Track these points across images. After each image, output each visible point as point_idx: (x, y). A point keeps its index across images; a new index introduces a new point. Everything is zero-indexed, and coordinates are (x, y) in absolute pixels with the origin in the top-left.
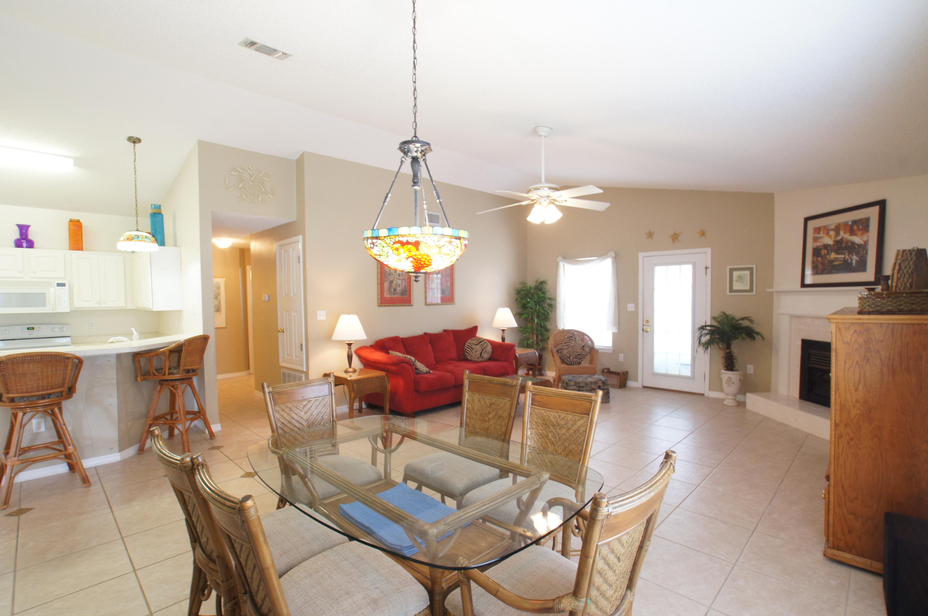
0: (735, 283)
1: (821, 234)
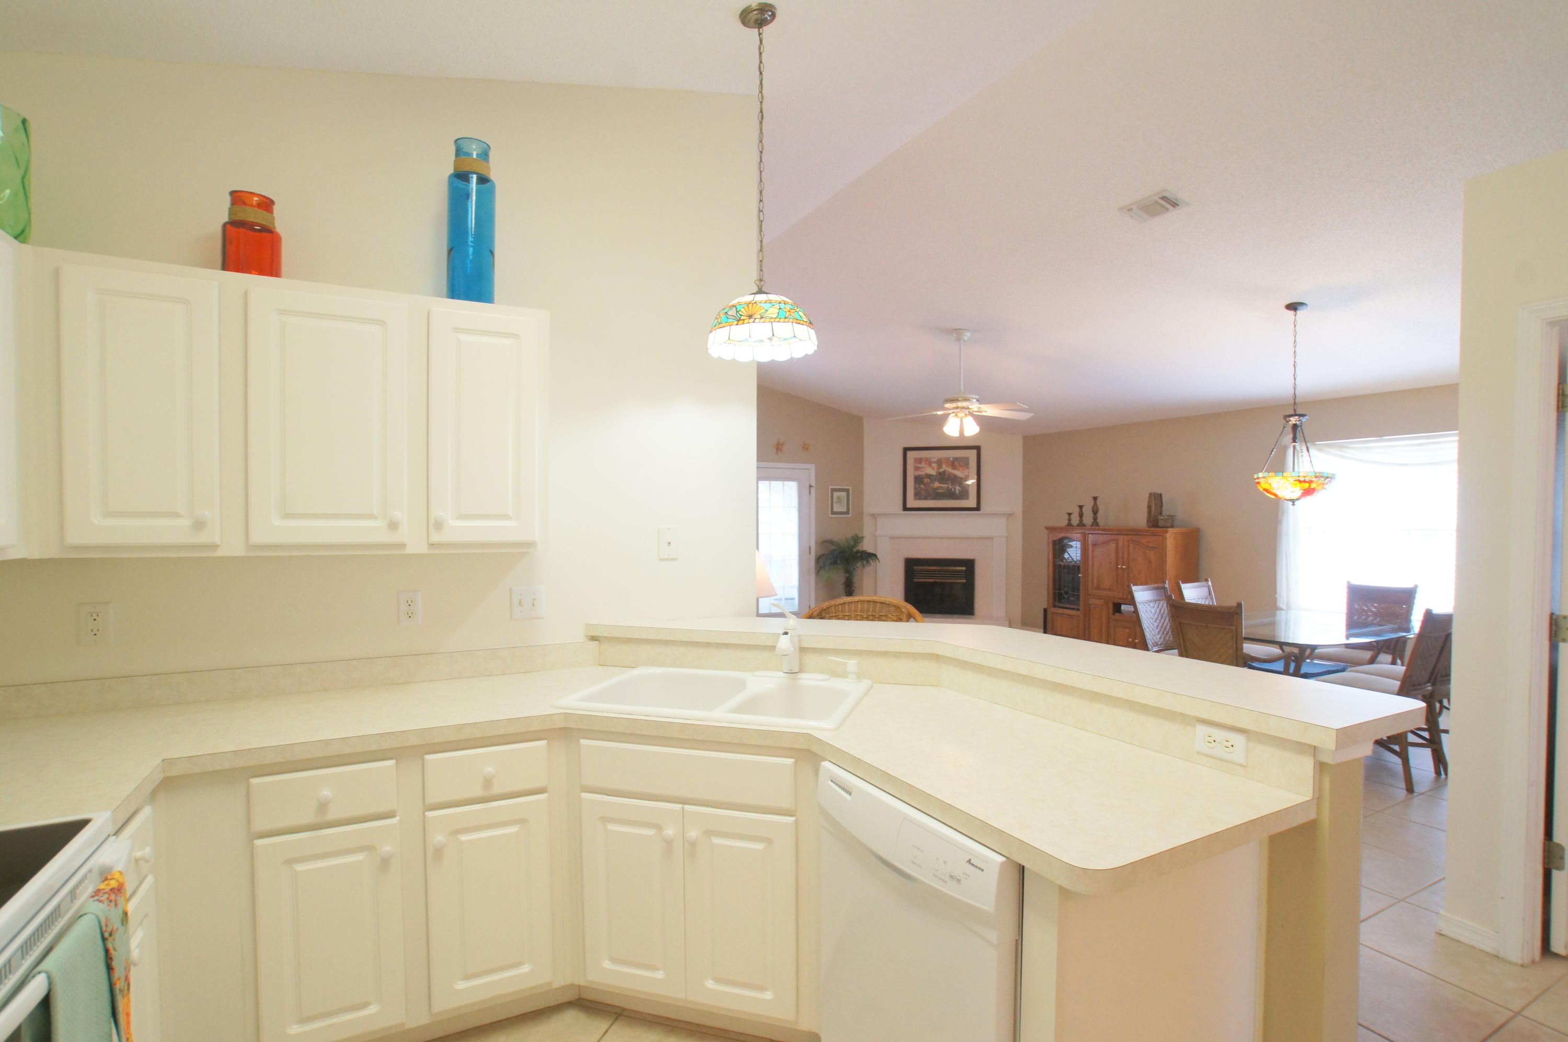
0: (835, 505)
1: (923, 465)
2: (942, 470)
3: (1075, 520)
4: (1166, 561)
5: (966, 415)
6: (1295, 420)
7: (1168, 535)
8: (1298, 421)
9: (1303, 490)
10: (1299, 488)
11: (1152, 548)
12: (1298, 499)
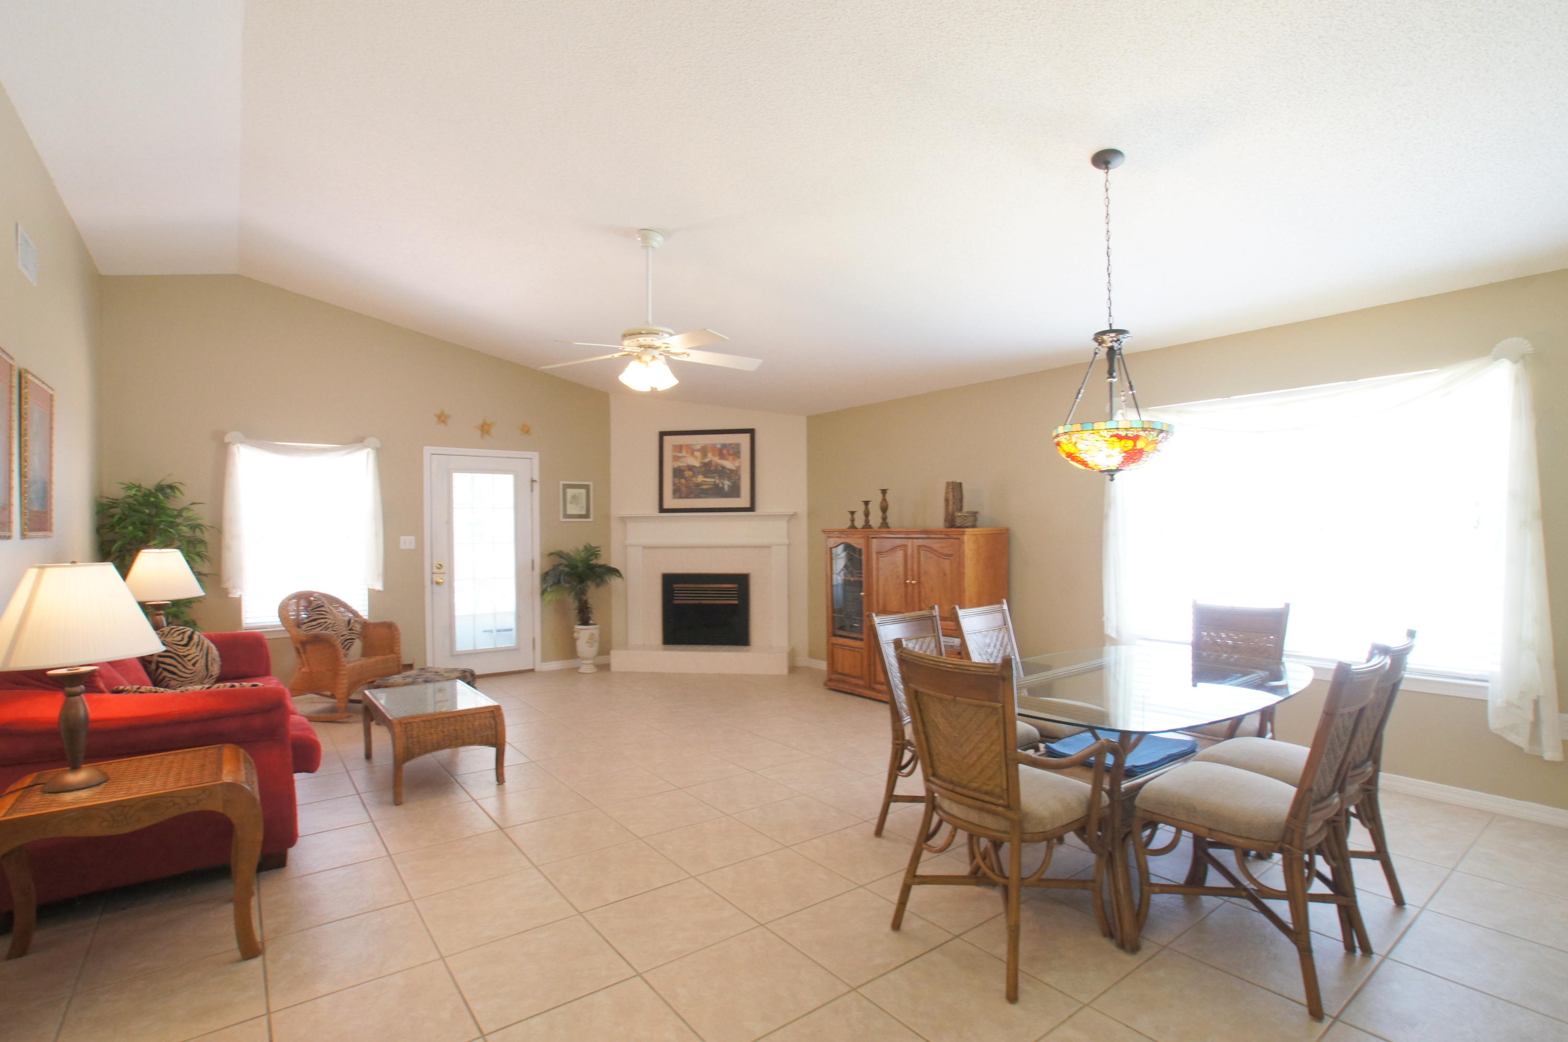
0: (569, 506)
1: (684, 454)
2: (706, 460)
3: (860, 522)
4: (964, 573)
5: (654, 357)
6: (1110, 339)
7: (966, 538)
8: (1116, 341)
9: (1125, 452)
10: (1118, 450)
11: (945, 555)
12: (1118, 470)
